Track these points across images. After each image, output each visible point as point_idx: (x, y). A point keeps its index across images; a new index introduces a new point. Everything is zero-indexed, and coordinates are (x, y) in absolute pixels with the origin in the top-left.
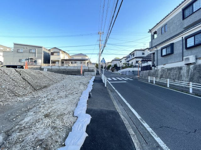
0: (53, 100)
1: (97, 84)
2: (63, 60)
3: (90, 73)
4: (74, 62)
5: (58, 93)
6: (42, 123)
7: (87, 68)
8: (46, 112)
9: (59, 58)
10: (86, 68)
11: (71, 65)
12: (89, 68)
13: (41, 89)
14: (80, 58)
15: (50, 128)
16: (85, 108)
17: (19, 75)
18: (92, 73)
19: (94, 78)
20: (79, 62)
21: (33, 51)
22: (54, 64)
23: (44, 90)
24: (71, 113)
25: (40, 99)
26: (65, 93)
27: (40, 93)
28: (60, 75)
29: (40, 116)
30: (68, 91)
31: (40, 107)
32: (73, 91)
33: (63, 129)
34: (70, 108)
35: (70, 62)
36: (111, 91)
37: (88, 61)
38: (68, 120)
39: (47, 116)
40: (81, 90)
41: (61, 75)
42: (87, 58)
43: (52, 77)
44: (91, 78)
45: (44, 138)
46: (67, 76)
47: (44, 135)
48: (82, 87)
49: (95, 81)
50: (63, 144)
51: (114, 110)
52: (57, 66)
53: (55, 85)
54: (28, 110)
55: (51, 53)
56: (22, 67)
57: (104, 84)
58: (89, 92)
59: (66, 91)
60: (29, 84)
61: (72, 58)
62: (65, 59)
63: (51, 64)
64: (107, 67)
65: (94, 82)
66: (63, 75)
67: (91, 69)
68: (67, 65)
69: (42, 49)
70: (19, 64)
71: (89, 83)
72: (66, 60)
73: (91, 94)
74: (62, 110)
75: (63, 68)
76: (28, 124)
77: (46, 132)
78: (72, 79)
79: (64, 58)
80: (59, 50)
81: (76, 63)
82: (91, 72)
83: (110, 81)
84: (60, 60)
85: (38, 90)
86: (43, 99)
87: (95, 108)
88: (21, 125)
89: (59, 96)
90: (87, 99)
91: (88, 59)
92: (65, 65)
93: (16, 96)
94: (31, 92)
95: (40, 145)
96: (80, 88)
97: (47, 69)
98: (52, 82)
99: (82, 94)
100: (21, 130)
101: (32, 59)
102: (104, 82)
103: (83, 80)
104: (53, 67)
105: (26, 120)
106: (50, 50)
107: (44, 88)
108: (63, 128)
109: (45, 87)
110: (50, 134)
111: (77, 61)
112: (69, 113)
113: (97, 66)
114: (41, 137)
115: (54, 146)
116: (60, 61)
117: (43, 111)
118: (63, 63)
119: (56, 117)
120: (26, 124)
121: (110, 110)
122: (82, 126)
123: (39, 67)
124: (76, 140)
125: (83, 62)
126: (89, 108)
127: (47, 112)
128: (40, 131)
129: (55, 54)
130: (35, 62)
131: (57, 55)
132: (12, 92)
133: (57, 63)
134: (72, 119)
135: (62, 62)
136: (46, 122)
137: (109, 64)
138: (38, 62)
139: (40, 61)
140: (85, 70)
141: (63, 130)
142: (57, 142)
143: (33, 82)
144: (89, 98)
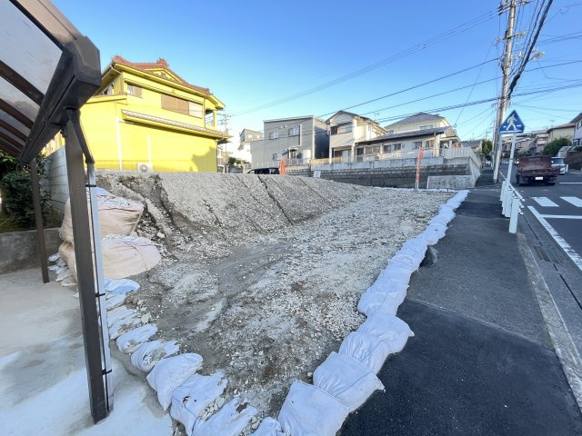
0: (319, 251)
1: (474, 218)
2: (360, 143)
3: (447, 178)
4: (393, 147)
5: (335, 234)
6: (283, 303)
7: (440, 162)
8: (297, 279)
9: (350, 138)
10: (432, 163)
11: (383, 156)
12: (445, 160)
13: (301, 220)
14: (415, 128)
15: (293, 321)
16: (398, 297)
17: (264, 187)
18: (459, 178)
19: (462, 195)
20: (409, 144)
21: (295, 132)
22: (338, 158)
23: (308, 224)
24: (351, 299)
25: (294, 245)
26: (351, 238)
27: (298, 232)
28: (348, 188)
29: (285, 283)
30: (361, 234)
31: (290, 263)
32: (376, 236)
33: (320, 334)
34: (353, 283)
35: (382, 148)
36: (543, 256)
37: (444, 135)
38: (339, 314)
39: (297, 287)
40: (399, 236)
41: (350, 186)
42: (442, 125)
43: (327, 191)
44: (451, 195)
45: (276, 337)
46: (368, 191)
47: (279, 331)
48: (407, 227)
49: (463, 208)
50: (309, 374)
51: (534, 340)
52: (347, 162)
53: (334, 214)
54: (269, 265)
55: (332, 128)
56: (277, 171)
57: (506, 221)
58: (429, 247)
59: (357, 232)
60: (281, 208)
61: (387, 135)
62: (368, 139)
63: (330, 160)
64: (539, 150)
65: (457, 211)
66: (357, 187)
67: (456, 163)
68: (372, 159)
69: (312, 123)
70: (274, 165)
71: (436, 213)
72: (369, 143)
73: (434, 252)
74: (333, 283)
75: (360, 166)
76: (260, 296)
77: (284, 326)
78: (381, 199)
79: (364, 137)
80: (349, 117)
81: (399, 148)
82: (452, 174)
83: (543, 210)
84: (354, 145)
85: (296, 222)
86: (300, 247)
87: (437, 304)
88: (250, 292)
89: (336, 243)
90: (416, 266)
91: (446, 128)
92: (366, 158)
93: (257, 230)
94: (281, 227)
95: (266, 350)
96: (402, 227)
97: (319, 173)
98: (326, 206)
99: (399, 248)
100: (246, 303)
101: (294, 150)
102: (506, 212)
103: (417, 202)
104: (336, 167)
105: (261, 284)
106: (329, 120)
107: (307, 219)
108: (322, 332)
109: (310, 217)
110: (290, 335)
111: (403, 143)
112: (346, 296)
113: (486, 149)
114: (272, 335)
115: (289, 368)
116: (353, 149)
117: (292, 273)
118: (359, 152)
119: (312, 298)
120: (258, 292)
121: (506, 335)
122: (370, 350)
123: (307, 167)
124: (339, 384)
125: (424, 141)
126: (412, 299)
127: (299, 278)
128: (273, 319)
129: (340, 130)
130: (300, 156)
131: (344, 131)
132: (252, 223)
133: (345, 153)
134: (350, 318)
135: (358, 149)
136: (291, 302)
137: (557, 135)
138: (304, 157)
139: (309, 154)
140: (429, 168)
141: (319, 338)
142: (298, 361)
143: (288, 204)
144: (421, 265)
